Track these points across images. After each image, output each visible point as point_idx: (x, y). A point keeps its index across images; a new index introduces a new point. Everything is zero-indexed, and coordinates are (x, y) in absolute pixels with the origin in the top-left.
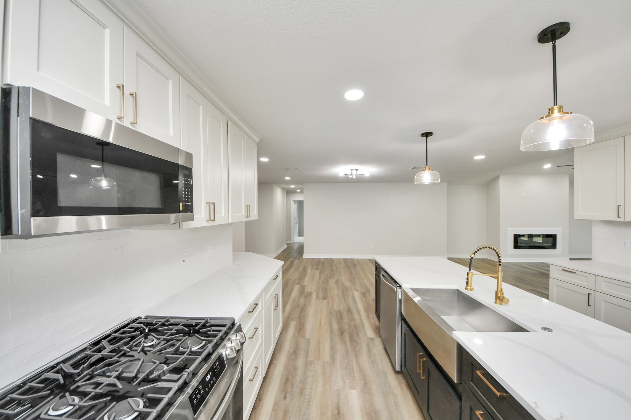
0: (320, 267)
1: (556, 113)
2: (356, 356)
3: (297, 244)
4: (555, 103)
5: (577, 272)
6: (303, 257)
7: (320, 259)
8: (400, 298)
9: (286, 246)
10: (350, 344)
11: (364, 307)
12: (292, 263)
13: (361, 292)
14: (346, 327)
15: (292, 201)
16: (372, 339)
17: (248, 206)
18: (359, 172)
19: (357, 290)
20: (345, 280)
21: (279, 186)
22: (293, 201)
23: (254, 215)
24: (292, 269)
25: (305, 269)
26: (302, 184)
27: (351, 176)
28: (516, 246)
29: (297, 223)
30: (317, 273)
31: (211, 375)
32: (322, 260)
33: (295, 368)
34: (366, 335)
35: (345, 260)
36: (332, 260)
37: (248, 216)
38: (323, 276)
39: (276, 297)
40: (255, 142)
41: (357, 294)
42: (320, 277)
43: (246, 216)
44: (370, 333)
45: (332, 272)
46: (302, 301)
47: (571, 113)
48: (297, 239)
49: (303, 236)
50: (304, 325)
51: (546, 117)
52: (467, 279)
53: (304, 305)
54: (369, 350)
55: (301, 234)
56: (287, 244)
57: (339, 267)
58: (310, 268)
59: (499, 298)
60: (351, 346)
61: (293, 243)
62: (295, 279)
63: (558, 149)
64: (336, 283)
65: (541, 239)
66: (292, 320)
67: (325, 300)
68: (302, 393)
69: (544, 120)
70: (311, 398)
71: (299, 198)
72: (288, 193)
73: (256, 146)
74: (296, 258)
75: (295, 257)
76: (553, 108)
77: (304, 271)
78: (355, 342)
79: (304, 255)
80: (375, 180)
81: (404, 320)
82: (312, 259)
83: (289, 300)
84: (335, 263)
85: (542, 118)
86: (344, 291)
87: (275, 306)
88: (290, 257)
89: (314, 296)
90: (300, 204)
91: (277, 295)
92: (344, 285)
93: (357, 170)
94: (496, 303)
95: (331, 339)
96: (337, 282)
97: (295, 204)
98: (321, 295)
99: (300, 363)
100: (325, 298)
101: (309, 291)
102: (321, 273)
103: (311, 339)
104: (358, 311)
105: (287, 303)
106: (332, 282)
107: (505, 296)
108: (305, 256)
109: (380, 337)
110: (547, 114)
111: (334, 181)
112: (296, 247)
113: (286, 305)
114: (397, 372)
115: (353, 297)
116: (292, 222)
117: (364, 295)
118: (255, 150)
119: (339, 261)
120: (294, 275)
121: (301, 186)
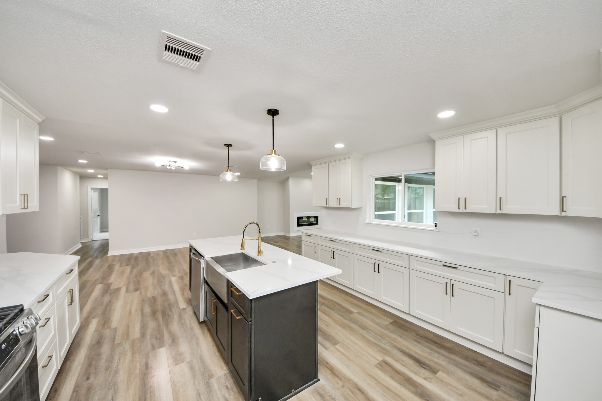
0: (132, 262)
1: (273, 154)
2: (167, 325)
3: (98, 242)
4: (273, 149)
5: (311, 236)
6: (108, 255)
7: (132, 254)
8: (203, 266)
9: (81, 246)
10: (162, 318)
11: (180, 288)
12: (91, 264)
13: (179, 277)
14: (160, 307)
15: (90, 190)
16: (184, 309)
17: (26, 196)
18: (177, 165)
19: (174, 276)
20: (163, 270)
21: (68, 170)
22: (92, 189)
23: (34, 205)
24: (91, 270)
25: (111, 268)
26: (106, 169)
27: (169, 166)
28: (299, 225)
29: (98, 216)
30: (128, 269)
31: (6, 345)
32: (135, 255)
33: (99, 355)
34: (179, 308)
35: (165, 252)
36: (148, 254)
37: (26, 207)
38: (135, 270)
39: (71, 292)
40: (37, 122)
41: (174, 279)
42: (131, 272)
43: (23, 207)
44: (182, 305)
45: (147, 264)
46: (106, 299)
47: (279, 155)
48: (98, 236)
49: (107, 231)
50: (109, 319)
51: (270, 155)
52: (242, 243)
53: (110, 301)
54: (180, 317)
55: (104, 228)
56: (81, 242)
57: (156, 259)
58: (118, 265)
59: (259, 252)
60: (163, 320)
61: (92, 241)
62: (96, 280)
63: (274, 170)
64: (151, 274)
65: (313, 219)
66: (93, 318)
67: (137, 291)
68: (107, 369)
69: (269, 156)
70: (118, 369)
71: (103, 185)
72: (83, 178)
73: (38, 126)
74: (97, 257)
75: (95, 256)
76: (272, 151)
77: (110, 269)
78: (167, 316)
79: (109, 252)
80: (193, 172)
81: (206, 282)
82: (122, 255)
83: (87, 301)
84: (152, 255)
85: (268, 155)
86: (161, 279)
87: (70, 301)
88: (89, 257)
89: (123, 290)
90: (103, 193)
91: (72, 290)
92: (161, 274)
93: (175, 162)
94: (258, 255)
95: (142, 321)
96: (153, 273)
97: (94, 192)
98: (132, 287)
99: (105, 349)
100: (136, 290)
101: (116, 287)
102: (133, 268)
103: (119, 327)
104: (174, 292)
105: (85, 304)
106: (147, 274)
107: (261, 250)
108: (111, 253)
109: (192, 305)
110: (270, 153)
111: (149, 169)
112: (96, 245)
113: (84, 306)
114: (200, 323)
115: (170, 283)
116: (91, 215)
117: (182, 278)
118: (35, 131)
119: (157, 253)
120: (93, 274)
121: (104, 172)
